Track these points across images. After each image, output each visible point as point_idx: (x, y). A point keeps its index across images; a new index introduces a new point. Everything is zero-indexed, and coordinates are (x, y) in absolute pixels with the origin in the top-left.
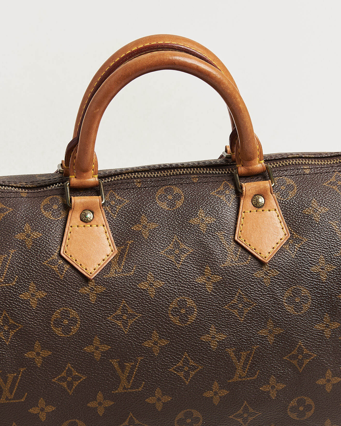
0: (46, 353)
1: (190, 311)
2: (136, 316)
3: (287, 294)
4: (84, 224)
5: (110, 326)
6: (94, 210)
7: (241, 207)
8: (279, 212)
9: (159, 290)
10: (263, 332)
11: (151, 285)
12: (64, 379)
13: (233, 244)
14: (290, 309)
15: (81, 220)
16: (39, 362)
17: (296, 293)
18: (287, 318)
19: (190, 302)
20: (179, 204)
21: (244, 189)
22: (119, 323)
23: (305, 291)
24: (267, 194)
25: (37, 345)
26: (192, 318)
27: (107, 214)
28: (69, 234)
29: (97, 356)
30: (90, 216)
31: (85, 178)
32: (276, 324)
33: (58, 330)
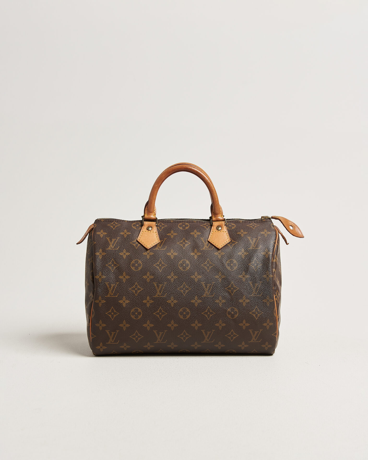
0: (127, 277)
1: (187, 265)
2: (165, 265)
3: (227, 262)
4: (148, 231)
5: (154, 268)
6: (152, 227)
7: (212, 229)
8: (227, 232)
9: (175, 256)
10: (217, 277)
11: (172, 254)
12: (134, 289)
13: (207, 242)
14: (229, 268)
15: (147, 229)
16: (124, 280)
17: (232, 262)
18: (227, 272)
19: (188, 262)
20: (187, 228)
21: (213, 224)
22: (158, 267)
23: (235, 262)
24: (222, 225)
25: (124, 273)
26: (188, 268)
27: (158, 229)
28: (141, 234)
29: (148, 280)
30: (150, 229)
31: (150, 215)
32: (223, 274)
33: (133, 268)
